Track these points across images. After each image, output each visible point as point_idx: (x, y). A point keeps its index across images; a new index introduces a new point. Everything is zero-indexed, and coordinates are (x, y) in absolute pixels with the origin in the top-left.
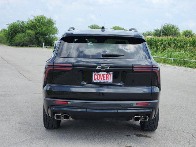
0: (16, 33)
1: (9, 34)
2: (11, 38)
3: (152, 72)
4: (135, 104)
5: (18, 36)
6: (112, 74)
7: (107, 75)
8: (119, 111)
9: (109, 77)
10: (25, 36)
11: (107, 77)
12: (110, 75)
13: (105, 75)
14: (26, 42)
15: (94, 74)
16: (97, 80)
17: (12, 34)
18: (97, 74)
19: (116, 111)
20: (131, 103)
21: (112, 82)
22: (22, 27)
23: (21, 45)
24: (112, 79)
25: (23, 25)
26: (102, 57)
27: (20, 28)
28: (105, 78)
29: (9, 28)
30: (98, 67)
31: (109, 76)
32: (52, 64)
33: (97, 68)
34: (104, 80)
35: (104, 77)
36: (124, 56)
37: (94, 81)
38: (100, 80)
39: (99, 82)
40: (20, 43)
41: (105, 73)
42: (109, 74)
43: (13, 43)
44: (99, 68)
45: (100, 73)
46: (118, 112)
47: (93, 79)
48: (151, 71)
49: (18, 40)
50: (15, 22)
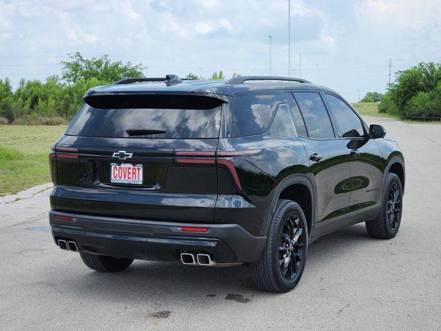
0: (414, 91)
1: (399, 94)
2: (404, 103)
3: (216, 164)
4: (180, 228)
5: (418, 98)
6: (141, 168)
7: (133, 169)
8: (150, 240)
9: (137, 173)
10: (432, 98)
11: (133, 173)
12: (139, 169)
13: (130, 168)
14: (434, 111)
15: (113, 167)
16: (118, 178)
17: (406, 93)
18: (118, 167)
19: (144, 240)
20: (171, 226)
21: (141, 183)
22: (429, 78)
23: (423, 116)
24: (141, 179)
25: (432, 72)
27: (424, 80)
28: (130, 176)
29: (400, 79)
30: (114, 154)
31: (137, 171)
34: (129, 178)
35: (129, 173)
36: (164, 132)
37: (113, 180)
38: (123, 178)
39: (120, 182)
40: (421, 114)
41: (130, 165)
42: (136, 168)
43: (407, 113)
44: (116, 155)
45: (123, 165)
46: (146, 242)
47: (112, 177)
48: (214, 162)
49: (417, 106)
50: (415, 67)
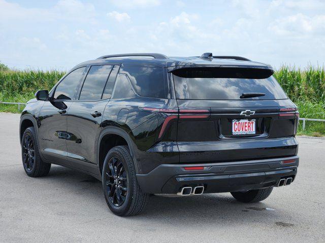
3: (295, 117)
6: (254, 122)
7: (249, 123)
8: (267, 173)
9: (251, 126)
11: (249, 126)
12: (252, 123)
13: (246, 123)
15: (233, 123)
16: (237, 131)
18: (237, 123)
20: (279, 161)
21: (254, 133)
24: (254, 130)
26: (240, 99)
28: (247, 128)
30: (242, 112)
32: (177, 111)
33: (241, 114)
34: (246, 130)
35: (246, 126)
36: (264, 95)
37: (234, 132)
38: (241, 131)
39: (240, 133)
41: (247, 121)
42: (251, 122)
45: (241, 121)
46: (266, 175)
